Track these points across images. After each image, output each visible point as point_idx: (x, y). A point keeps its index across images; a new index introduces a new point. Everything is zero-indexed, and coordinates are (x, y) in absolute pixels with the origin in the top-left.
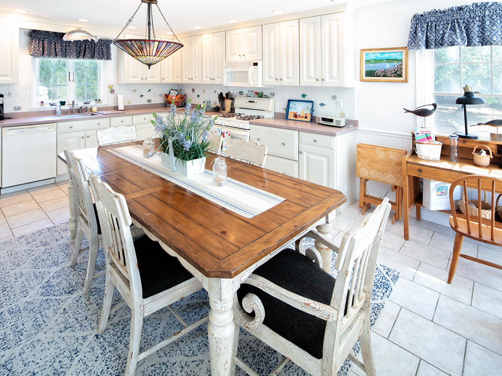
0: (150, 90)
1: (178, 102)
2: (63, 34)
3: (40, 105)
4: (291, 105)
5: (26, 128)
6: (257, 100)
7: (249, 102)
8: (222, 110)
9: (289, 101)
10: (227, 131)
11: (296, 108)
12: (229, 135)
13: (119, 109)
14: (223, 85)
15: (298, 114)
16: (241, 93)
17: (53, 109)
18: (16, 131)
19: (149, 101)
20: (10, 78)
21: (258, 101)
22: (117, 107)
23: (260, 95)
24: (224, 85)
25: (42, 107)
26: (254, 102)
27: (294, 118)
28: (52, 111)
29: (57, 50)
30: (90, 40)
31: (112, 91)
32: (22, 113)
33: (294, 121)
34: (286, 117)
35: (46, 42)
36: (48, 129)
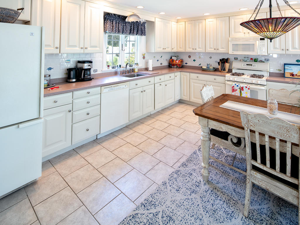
0: (162, 57)
1: (180, 65)
2: (126, 17)
3: (107, 68)
4: (286, 67)
5: (114, 87)
6: (253, 63)
7: (247, 65)
8: (223, 71)
9: (285, 64)
10: (246, 86)
11: (292, 69)
12: (249, 89)
13: (149, 70)
14: (228, 53)
15: (295, 73)
16: (236, 59)
17: (114, 71)
18: (108, 89)
19: (161, 64)
20: (98, 49)
21: (256, 65)
22: (148, 68)
23: (256, 60)
24: (230, 53)
25: (108, 69)
26: (252, 65)
27: (291, 77)
28: (114, 72)
29: (120, 28)
30: (139, 21)
31: (144, 58)
32: (98, 74)
33: (291, 79)
34: (283, 75)
35: (114, 23)
36: (125, 87)
